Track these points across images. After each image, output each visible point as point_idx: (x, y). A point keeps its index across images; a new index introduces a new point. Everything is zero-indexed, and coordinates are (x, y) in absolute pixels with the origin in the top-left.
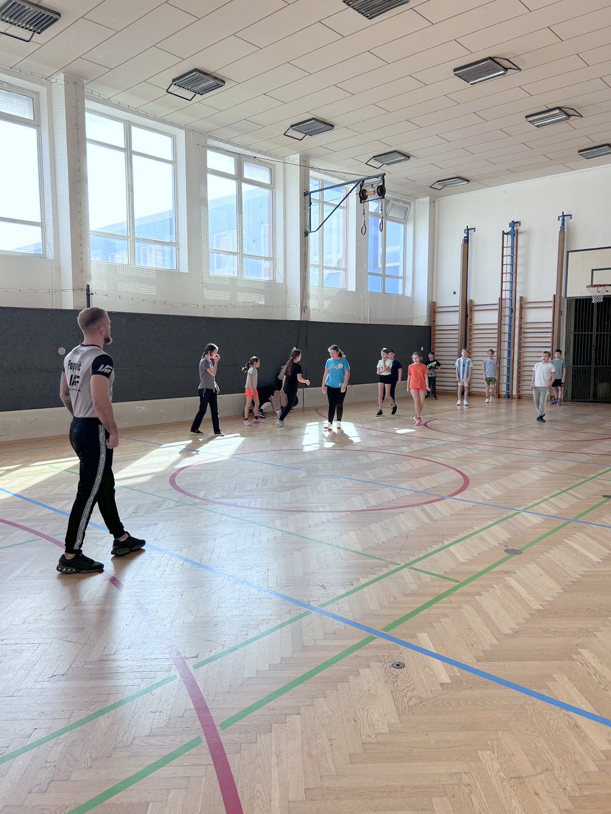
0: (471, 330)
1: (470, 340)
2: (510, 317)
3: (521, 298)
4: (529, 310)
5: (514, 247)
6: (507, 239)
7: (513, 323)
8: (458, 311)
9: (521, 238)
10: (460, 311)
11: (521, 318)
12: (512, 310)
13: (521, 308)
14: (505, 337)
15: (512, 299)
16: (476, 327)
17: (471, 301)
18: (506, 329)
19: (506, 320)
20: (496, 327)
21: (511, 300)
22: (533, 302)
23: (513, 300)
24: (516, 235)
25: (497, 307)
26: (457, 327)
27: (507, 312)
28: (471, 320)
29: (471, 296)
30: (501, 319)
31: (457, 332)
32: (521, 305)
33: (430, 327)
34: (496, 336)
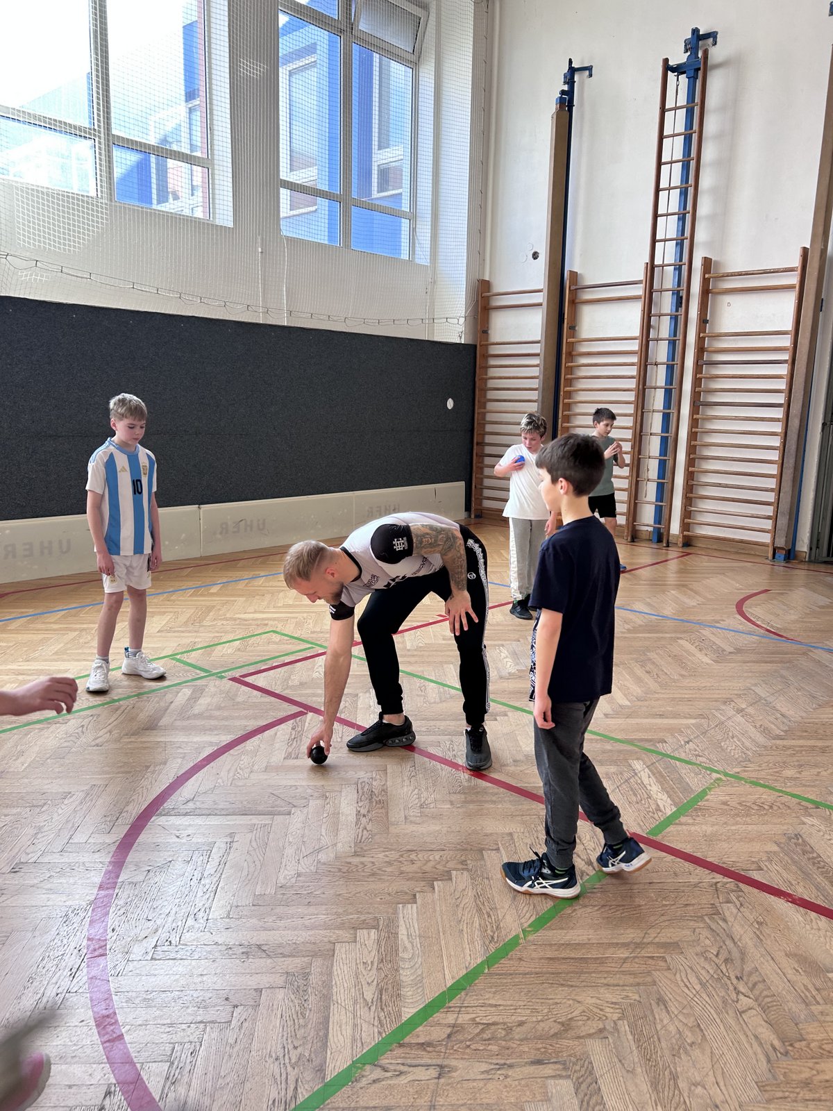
0: (571, 356)
1: (570, 382)
2: (675, 319)
3: (707, 263)
4: (727, 299)
5: (696, 110)
6: (679, 87)
7: (680, 336)
8: (540, 305)
9: (717, 85)
10: (545, 304)
11: (703, 321)
12: (681, 301)
13: (706, 292)
14: (659, 376)
15: (682, 268)
16: (584, 348)
17: (574, 275)
18: (661, 352)
19: (664, 328)
20: (635, 346)
21: (678, 269)
22: (740, 274)
23: (685, 268)
24: (700, 74)
25: (639, 290)
26: (536, 349)
27: (666, 303)
28: (573, 328)
29: (574, 263)
30: (649, 326)
31: (536, 361)
32: (705, 282)
33: (475, 346)
34: (633, 371)
